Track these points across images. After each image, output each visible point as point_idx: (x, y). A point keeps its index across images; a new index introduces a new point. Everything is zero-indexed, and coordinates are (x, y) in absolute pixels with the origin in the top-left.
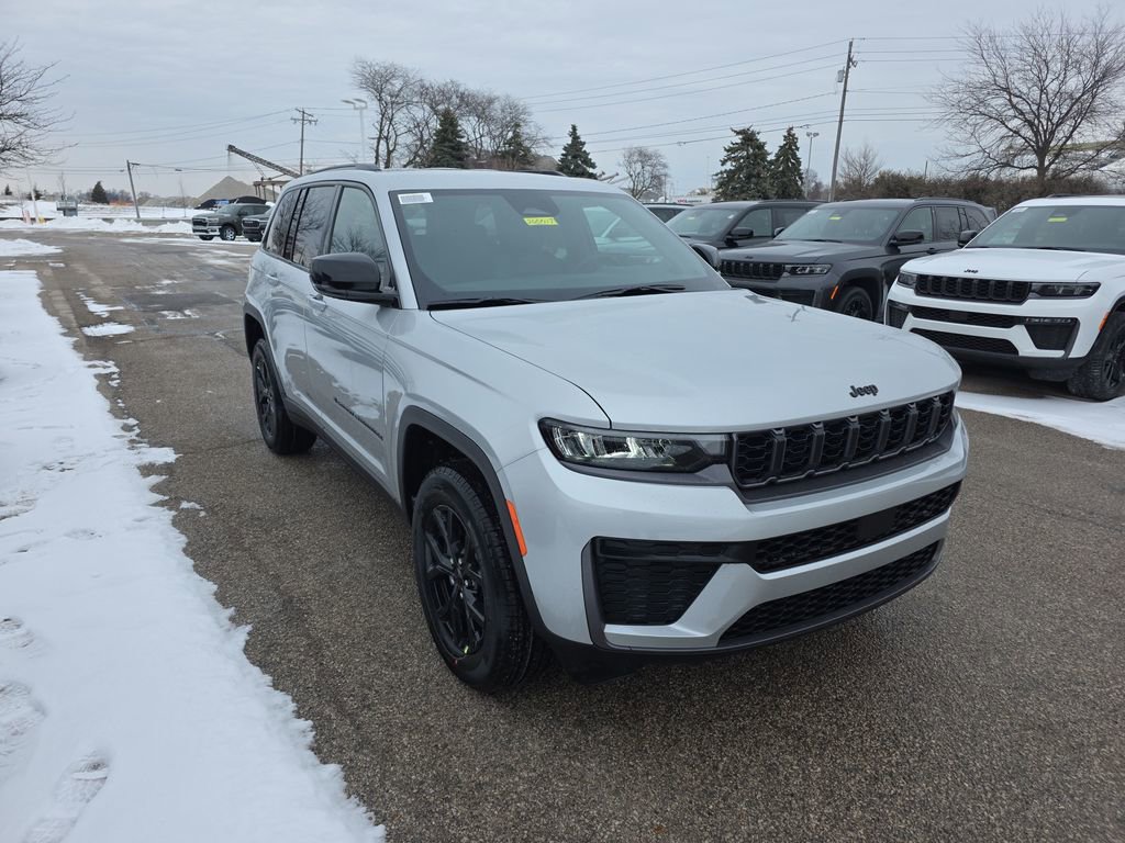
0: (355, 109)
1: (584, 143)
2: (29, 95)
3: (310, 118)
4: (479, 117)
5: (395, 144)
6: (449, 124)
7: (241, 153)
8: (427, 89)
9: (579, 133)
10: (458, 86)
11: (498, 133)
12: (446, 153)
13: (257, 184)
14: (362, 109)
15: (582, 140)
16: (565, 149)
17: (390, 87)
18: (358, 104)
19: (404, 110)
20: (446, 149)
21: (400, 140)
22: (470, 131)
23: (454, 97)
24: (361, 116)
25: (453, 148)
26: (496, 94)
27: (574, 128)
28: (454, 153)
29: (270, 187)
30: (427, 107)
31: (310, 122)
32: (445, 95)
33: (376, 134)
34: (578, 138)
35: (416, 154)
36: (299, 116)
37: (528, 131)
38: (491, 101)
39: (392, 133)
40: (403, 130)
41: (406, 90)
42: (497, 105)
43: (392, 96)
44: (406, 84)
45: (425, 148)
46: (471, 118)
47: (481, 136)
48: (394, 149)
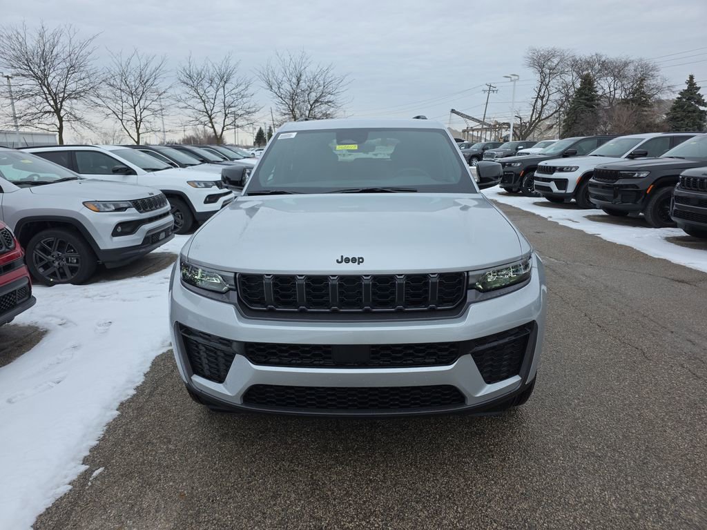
0: (511, 81)
1: (699, 88)
2: (336, 91)
3: (494, 89)
4: (614, 76)
5: (547, 100)
6: (588, 83)
7: (458, 113)
8: (577, 62)
9: (695, 80)
10: (601, 57)
11: (629, 86)
12: (581, 103)
13: (464, 131)
14: (515, 80)
15: (698, 86)
16: (681, 93)
17: (549, 64)
18: (513, 78)
19: (558, 78)
20: (581, 101)
21: (551, 98)
22: (606, 87)
23: (597, 65)
24: (514, 85)
25: (588, 100)
26: (632, 59)
27: (692, 77)
28: (588, 103)
29: (471, 132)
30: (575, 74)
31: (493, 91)
32: (590, 64)
33: (535, 95)
34: (695, 84)
35: (561, 106)
36: (487, 88)
37: (655, 82)
38: (626, 64)
39: (546, 94)
40: (554, 90)
41: (561, 64)
42: (631, 67)
43: (550, 69)
44: (561, 61)
45: (569, 101)
46: (608, 78)
47: (615, 90)
48: (546, 104)
